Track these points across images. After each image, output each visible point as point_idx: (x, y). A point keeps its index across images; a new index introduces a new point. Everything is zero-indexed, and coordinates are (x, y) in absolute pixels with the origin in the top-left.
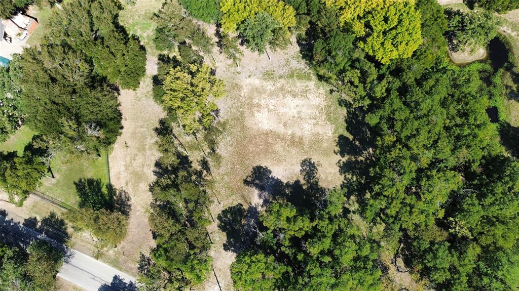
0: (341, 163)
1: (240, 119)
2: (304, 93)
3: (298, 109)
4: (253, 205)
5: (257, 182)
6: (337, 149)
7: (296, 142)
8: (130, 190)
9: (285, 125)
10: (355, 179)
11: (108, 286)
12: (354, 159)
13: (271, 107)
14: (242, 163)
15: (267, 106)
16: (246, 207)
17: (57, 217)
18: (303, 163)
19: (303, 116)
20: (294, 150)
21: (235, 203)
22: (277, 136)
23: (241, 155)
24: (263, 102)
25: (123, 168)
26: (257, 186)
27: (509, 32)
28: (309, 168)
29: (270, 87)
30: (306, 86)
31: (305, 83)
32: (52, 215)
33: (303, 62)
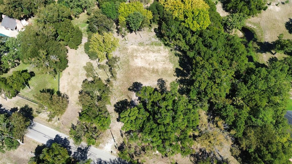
0: (178, 80)
1: (127, 62)
2: (159, 51)
3: (155, 58)
4: (133, 100)
5: (135, 89)
6: (175, 74)
7: (155, 71)
8: (69, 94)
9: (149, 64)
10: (185, 87)
11: (53, 140)
12: (184, 78)
13: (142, 57)
14: (128, 81)
15: (141, 57)
16: (129, 101)
17: (28, 107)
18: (159, 80)
19: (158, 60)
20: (154, 75)
21: (124, 99)
22: (145, 69)
23: (127, 78)
24: (138, 55)
25: (66, 84)
26: (135, 91)
27: (253, 26)
28: (162, 83)
29: (142, 49)
30: (159, 48)
31: (159, 47)
32: (26, 106)
33: (158, 39)
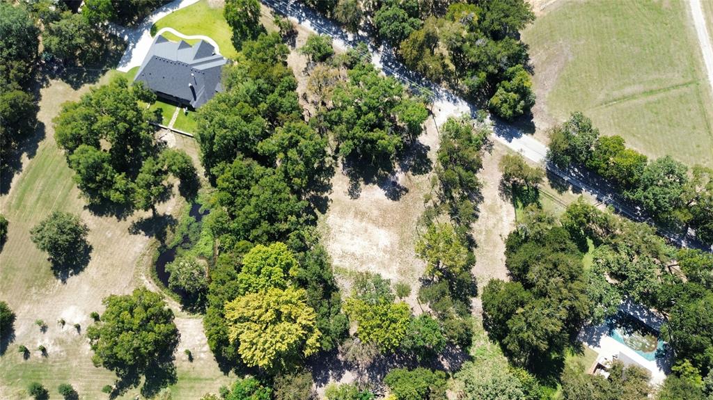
0: (329, 192)
1: (403, 243)
2: (343, 256)
3: (353, 242)
4: (403, 173)
5: (398, 190)
6: (329, 203)
7: (361, 215)
8: (499, 199)
9: (366, 231)
10: (322, 179)
12: (319, 193)
13: (375, 248)
14: (407, 206)
15: (378, 249)
16: (410, 173)
17: (557, 190)
18: (358, 197)
19: (350, 235)
20: (363, 208)
21: (417, 177)
22: (374, 222)
23: (406, 211)
24: (381, 254)
25: (505, 219)
26: (399, 187)
28: (354, 192)
29: (373, 267)
30: (341, 261)
31: (342, 265)
33: (338, 285)
